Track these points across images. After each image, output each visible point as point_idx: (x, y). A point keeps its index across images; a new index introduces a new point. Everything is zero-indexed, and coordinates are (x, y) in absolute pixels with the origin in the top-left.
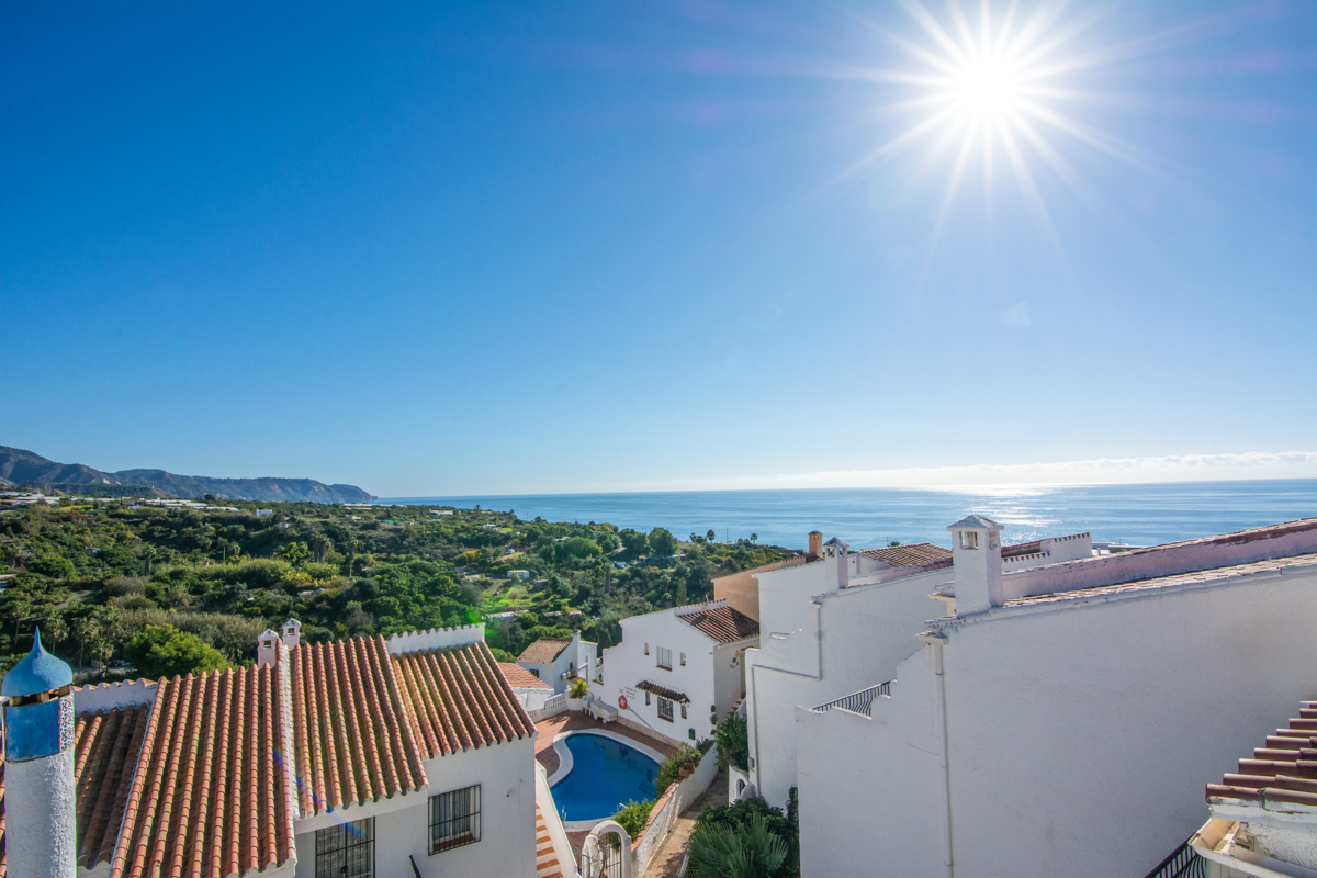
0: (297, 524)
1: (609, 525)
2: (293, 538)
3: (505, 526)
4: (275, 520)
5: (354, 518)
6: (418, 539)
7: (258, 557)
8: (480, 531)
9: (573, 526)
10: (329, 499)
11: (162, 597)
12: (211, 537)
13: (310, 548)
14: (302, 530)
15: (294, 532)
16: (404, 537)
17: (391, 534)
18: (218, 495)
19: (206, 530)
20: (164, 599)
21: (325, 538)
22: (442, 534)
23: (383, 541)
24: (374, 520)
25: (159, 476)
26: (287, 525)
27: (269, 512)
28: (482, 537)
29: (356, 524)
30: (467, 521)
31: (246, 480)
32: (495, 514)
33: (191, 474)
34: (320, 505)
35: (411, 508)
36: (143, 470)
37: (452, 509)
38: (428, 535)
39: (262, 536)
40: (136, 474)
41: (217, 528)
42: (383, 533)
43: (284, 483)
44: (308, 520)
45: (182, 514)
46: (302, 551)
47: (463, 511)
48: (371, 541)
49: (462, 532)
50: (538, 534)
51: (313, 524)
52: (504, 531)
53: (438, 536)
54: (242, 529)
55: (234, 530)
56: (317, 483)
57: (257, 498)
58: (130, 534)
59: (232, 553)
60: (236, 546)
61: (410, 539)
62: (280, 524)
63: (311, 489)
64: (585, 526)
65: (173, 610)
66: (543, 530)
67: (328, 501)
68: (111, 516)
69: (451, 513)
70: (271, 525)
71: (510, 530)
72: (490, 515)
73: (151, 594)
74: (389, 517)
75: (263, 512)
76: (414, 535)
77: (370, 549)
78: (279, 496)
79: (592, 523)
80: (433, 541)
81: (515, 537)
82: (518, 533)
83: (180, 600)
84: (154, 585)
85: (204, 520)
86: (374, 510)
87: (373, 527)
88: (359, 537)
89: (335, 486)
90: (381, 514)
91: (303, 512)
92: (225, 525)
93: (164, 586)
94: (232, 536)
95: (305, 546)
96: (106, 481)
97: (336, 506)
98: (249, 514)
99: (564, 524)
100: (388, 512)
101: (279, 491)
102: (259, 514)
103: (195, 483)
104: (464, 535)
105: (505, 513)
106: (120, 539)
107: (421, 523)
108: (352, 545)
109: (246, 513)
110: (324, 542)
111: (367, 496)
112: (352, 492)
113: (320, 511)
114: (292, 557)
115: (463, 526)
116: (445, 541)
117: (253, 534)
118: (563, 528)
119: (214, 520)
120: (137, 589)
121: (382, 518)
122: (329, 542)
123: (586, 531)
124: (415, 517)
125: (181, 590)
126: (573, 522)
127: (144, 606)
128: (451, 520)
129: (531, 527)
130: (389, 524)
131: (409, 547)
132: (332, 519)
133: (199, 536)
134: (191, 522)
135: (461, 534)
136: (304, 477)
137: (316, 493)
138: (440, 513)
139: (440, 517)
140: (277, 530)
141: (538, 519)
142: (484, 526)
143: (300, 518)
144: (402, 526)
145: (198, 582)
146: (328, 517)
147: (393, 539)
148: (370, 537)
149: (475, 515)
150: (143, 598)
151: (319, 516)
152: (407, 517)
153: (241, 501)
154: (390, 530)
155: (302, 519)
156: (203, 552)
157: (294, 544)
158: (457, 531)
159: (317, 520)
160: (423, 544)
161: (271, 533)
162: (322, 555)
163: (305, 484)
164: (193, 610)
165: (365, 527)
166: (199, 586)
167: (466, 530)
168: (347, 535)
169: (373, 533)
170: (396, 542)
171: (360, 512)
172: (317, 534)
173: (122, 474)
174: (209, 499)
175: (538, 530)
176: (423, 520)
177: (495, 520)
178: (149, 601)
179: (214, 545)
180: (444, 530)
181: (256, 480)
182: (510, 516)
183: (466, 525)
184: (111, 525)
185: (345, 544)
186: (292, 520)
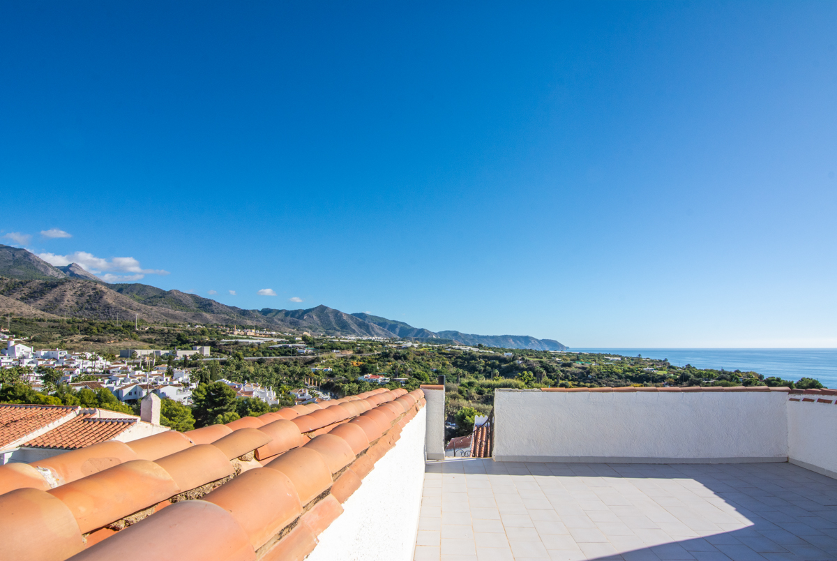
0: (526, 361)
1: (754, 373)
2: (523, 369)
3: (661, 370)
4: (514, 359)
5: (557, 359)
6: (598, 375)
7: (508, 378)
8: (641, 372)
9: (719, 372)
10: (540, 348)
11: (465, 394)
12: (483, 366)
13: (535, 375)
14: (528, 365)
15: (524, 366)
16: (588, 373)
17: (581, 370)
18: (483, 344)
19: (480, 362)
20: (466, 395)
21: (542, 370)
22: (614, 372)
23: (575, 374)
24: (569, 361)
25: (456, 334)
26: (520, 362)
27: (511, 354)
28: (643, 376)
29: (559, 363)
30: (631, 365)
31: (496, 336)
32: (652, 361)
33: (470, 333)
34: (536, 352)
35: (591, 355)
36: (449, 331)
37: (620, 356)
38: (604, 372)
39: (507, 367)
40: (447, 333)
41: (486, 361)
42: (575, 370)
43: (515, 338)
44: (531, 360)
45: (470, 354)
46: (530, 376)
47: (628, 358)
48: (568, 374)
49: (629, 372)
50: (689, 377)
51: (534, 362)
52: (661, 373)
53: (611, 373)
54: (497, 363)
55: (494, 363)
56: (533, 338)
57: (502, 346)
58: (448, 363)
59: (495, 375)
60: (497, 371)
61: (593, 374)
62: (517, 361)
63: (530, 342)
64: (730, 373)
65: (470, 401)
66: (694, 374)
67: (540, 349)
68: (440, 354)
69: (619, 359)
70: (512, 361)
71: (665, 373)
72: (649, 362)
73: (461, 392)
74: (578, 359)
75: (507, 354)
76: (595, 372)
77: (568, 378)
78: (513, 345)
79: (738, 371)
80: (608, 376)
81: (670, 377)
82: (672, 375)
83: (473, 397)
84: (461, 388)
85: (480, 357)
86: (568, 354)
87: (569, 365)
88: (561, 371)
89: (543, 340)
90: (573, 357)
91: (528, 355)
92: (489, 360)
93: (466, 389)
94: (493, 366)
95: (532, 374)
96: (434, 337)
97: (545, 352)
98: (501, 355)
99: (711, 371)
100: (577, 357)
101: (513, 343)
102: (505, 355)
103: (472, 338)
104: (630, 374)
105: (660, 361)
106: (444, 365)
107: (600, 365)
108: (558, 375)
109: (499, 354)
110: (542, 373)
111: (562, 346)
112: (554, 344)
113: (537, 355)
114: (525, 380)
115: (629, 368)
116: (616, 377)
117: (504, 365)
118: (711, 373)
119: (484, 357)
120: (455, 389)
121: (574, 360)
122: (545, 373)
123: (732, 377)
124: (595, 361)
125: (473, 391)
126: (720, 370)
127: (458, 398)
128: (621, 363)
129: (683, 371)
130: (578, 364)
131: (592, 379)
132: (544, 360)
133: (477, 365)
134: (473, 358)
135: (628, 373)
136: (526, 335)
137: (533, 344)
138: (611, 359)
139: (612, 361)
140: (515, 364)
141: (688, 366)
142: (645, 369)
143: (527, 358)
144: (587, 365)
145: (480, 388)
146: (542, 358)
147: (582, 373)
148: (568, 371)
149: (638, 361)
150: (458, 394)
151: (537, 357)
152: (590, 360)
153: (495, 348)
154: (580, 368)
155: (528, 359)
156: (479, 373)
157: (526, 372)
158: (625, 371)
159: (536, 359)
160: (601, 378)
161: (512, 366)
162: (541, 380)
163: (527, 339)
164: (479, 403)
165: (564, 365)
166: (481, 390)
167: (632, 371)
168: (553, 369)
169: (568, 369)
170: (584, 376)
171: (560, 356)
172: (538, 368)
173: (440, 333)
174: (480, 346)
175: (689, 374)
176: (600, 362)
177: (653, 365)
178: (460, 396)
179: (485, 371)
180: (615, 369)
181: (501, 336)
182: (664, 362)
183: (631, 367)
184: (440, 358)
185: (553, 374)
186: (523, 359)
